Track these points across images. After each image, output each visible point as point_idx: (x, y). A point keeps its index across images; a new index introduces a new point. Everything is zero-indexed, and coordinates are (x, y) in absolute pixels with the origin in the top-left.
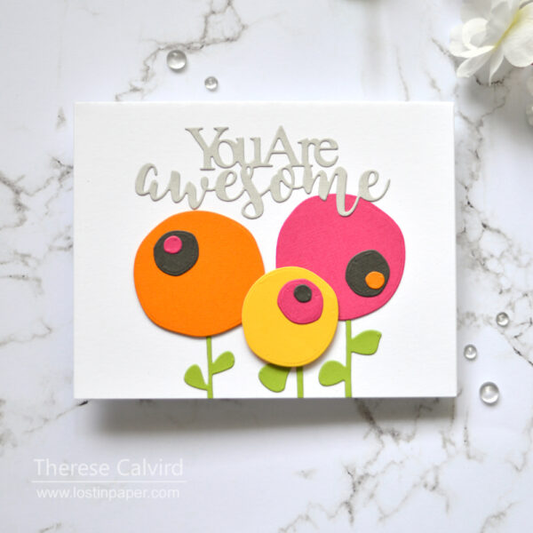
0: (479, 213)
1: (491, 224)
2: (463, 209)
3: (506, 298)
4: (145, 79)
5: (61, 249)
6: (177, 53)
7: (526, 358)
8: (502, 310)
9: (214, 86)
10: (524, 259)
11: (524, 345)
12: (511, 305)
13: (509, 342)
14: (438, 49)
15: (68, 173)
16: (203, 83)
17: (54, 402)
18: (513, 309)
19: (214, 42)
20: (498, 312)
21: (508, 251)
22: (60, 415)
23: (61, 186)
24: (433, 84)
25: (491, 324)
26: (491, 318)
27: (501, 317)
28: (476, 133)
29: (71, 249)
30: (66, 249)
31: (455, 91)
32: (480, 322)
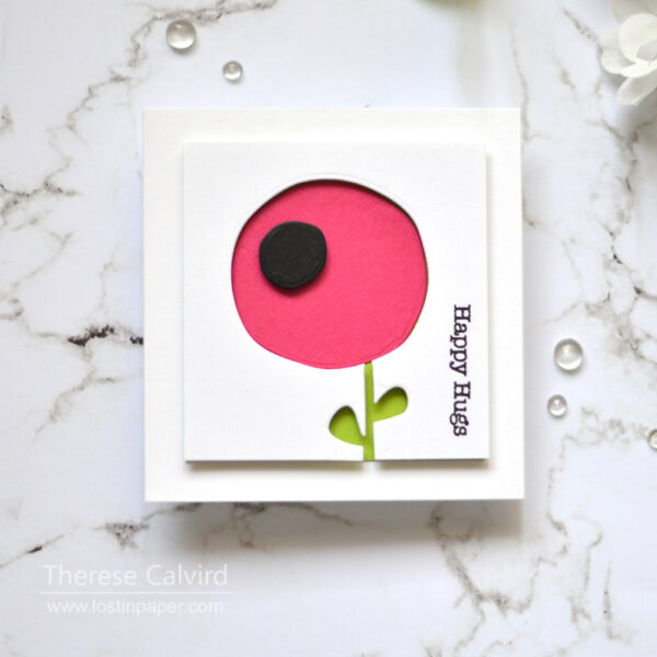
0: (630, 271)
1: (648, 289)
2: (607, 266)
4: (133, 63)
5: (3, 317)
6: (183, 24)
9: (236, 75)
14: (572, 25)
15: (15, 202)
16: (221, 70)
19: (238, 8)
23: (5, 223)
24: (565, 77)
26: (646, 428)
28: (628, 152)
29: (20, 318)
30: (10, 318)
31: (597, 89)
32: (630, 434)
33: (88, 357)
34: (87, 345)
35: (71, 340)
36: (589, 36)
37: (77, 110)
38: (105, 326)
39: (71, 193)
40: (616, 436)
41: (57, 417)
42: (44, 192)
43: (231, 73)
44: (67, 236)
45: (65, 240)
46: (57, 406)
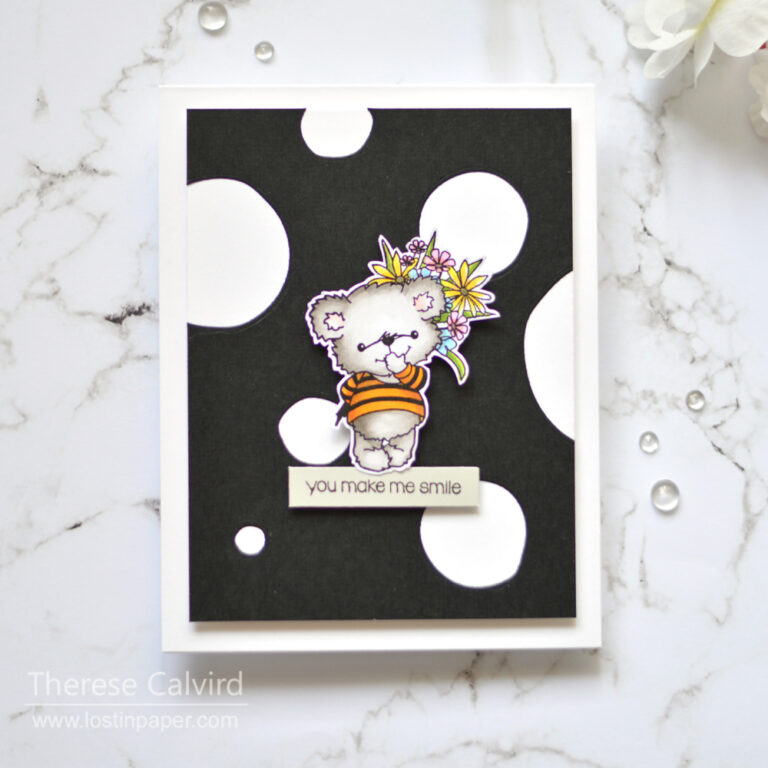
0: (660, 244)
1: (678, 261)
2: (637, 238)
3: (701, 369)
4: (166, 45)
5: (41, 297)
7: (730, 458)
8: (695, 388)
9: (268, 55)
10: (727, 312)
11: (728, 438)
12: (708, 380)
13: (706, 434)
14: (599, 2)
15: (51, 183)
16: (253, 51)
17: (30, 525)
18: (711, 386)
20: (689, 390)
21: (703, 300)
22: (41, 543)
23: (42, 204)
24: (592, 53)
25: (678, 408)
26: (678, 399)
27: (693, 398)
28: (655, 126)
29: (57, 297)
30: (48, 297)
31: (624, 64)
32: (662, 404)
33: (125, 334)
34: (123, 323)
35: (108, 319)
36: (615, 13)
37: (111, 91)
38: (141, 304)
39: (106, 174)
40: (649, 407)
41: (95, 395)
42: (79, 173)
43: (263, 53)
44: (104, 216)
45: (100, 220)
46: (95, 384)
